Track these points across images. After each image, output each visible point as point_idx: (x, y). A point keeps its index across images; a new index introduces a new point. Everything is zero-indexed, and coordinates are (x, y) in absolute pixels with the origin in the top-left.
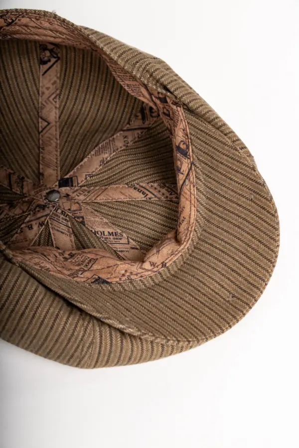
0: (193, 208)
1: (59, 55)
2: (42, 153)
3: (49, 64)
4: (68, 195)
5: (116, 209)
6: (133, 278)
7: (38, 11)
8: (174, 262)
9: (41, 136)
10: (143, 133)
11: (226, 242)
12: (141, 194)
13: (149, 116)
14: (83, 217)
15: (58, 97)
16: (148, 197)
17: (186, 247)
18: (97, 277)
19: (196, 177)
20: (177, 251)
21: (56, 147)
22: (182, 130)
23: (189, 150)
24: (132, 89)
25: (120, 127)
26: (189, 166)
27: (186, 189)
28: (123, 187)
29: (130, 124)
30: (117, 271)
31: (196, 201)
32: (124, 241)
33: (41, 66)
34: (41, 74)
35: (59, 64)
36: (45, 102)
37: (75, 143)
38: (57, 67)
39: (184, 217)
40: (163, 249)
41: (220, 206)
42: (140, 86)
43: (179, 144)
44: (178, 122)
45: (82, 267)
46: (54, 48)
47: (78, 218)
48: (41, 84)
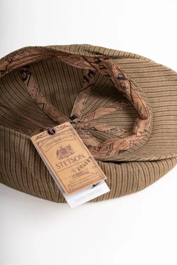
0: (142, 100)
1: (31, 72)
2: (50, 116)
3: (28, 79)
4: (79, 122)
5: (106, 119)
6: (136, 143)
7: (22, 49)
8: (149, 127)
9: (44, 111)
10: (92, 87)
11: (167, 106)
12: (113, 108)
13: (90, 79)
14: (94, 127)
15: (40, 92)
16: (117, 108)
17: (151, 118)
18: (119, 150)
19: (135, 86)
20: (147, 122)
21: (55, 110)
22: (116, 69)
23: (125, 76)
24: (80, 66)
25: (79, 90)
26: (129, 83)
27: (134, 94)
28: (102, 109)
29: (83, 87)
30: (126, 143)
31: (142, 97)
32: (119, 131)
33: (24, 82)
34: (26, 86)
35: (32, 77)
36: (36, 97)
37: (63, 104)
38: (32, 78)
39: (140, 107)
40: (140, 125)
41: (155, 92)
42: (83, 61)
43: (118, 76)
44: (112, 67)
45: (108, 150)
46: (27, 70)
47: (92, 128)
48: (29, 91)
